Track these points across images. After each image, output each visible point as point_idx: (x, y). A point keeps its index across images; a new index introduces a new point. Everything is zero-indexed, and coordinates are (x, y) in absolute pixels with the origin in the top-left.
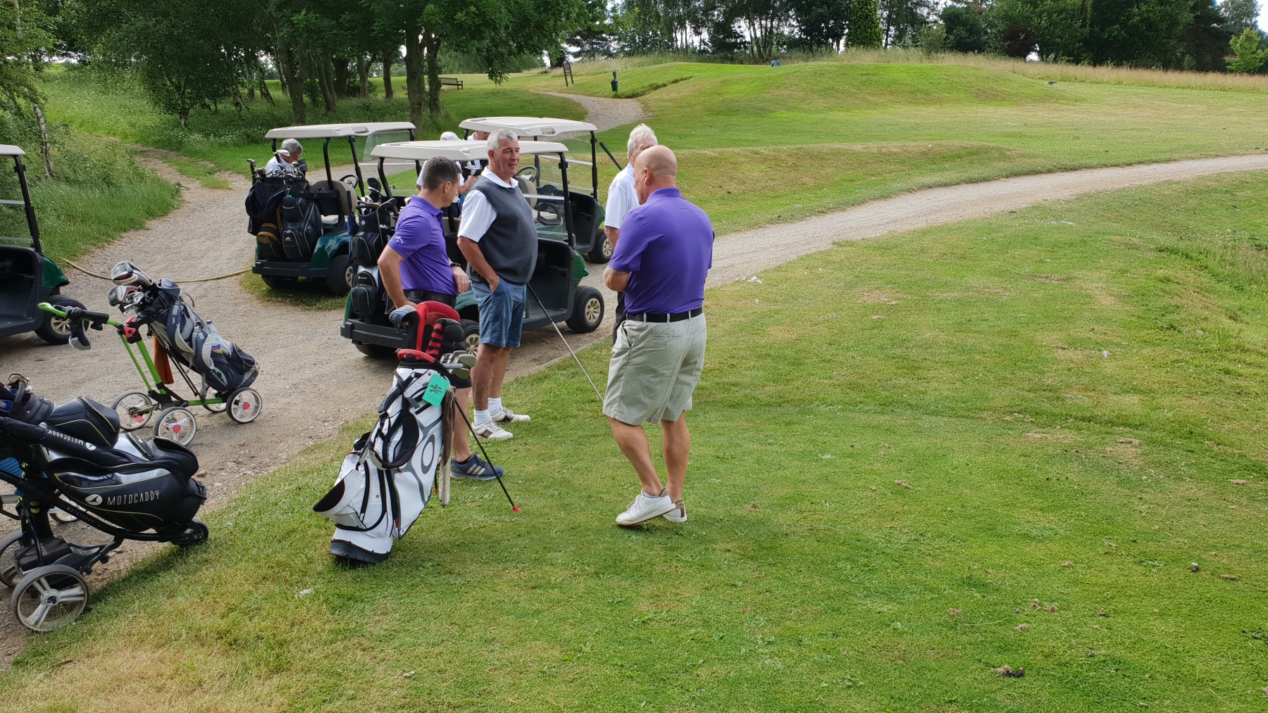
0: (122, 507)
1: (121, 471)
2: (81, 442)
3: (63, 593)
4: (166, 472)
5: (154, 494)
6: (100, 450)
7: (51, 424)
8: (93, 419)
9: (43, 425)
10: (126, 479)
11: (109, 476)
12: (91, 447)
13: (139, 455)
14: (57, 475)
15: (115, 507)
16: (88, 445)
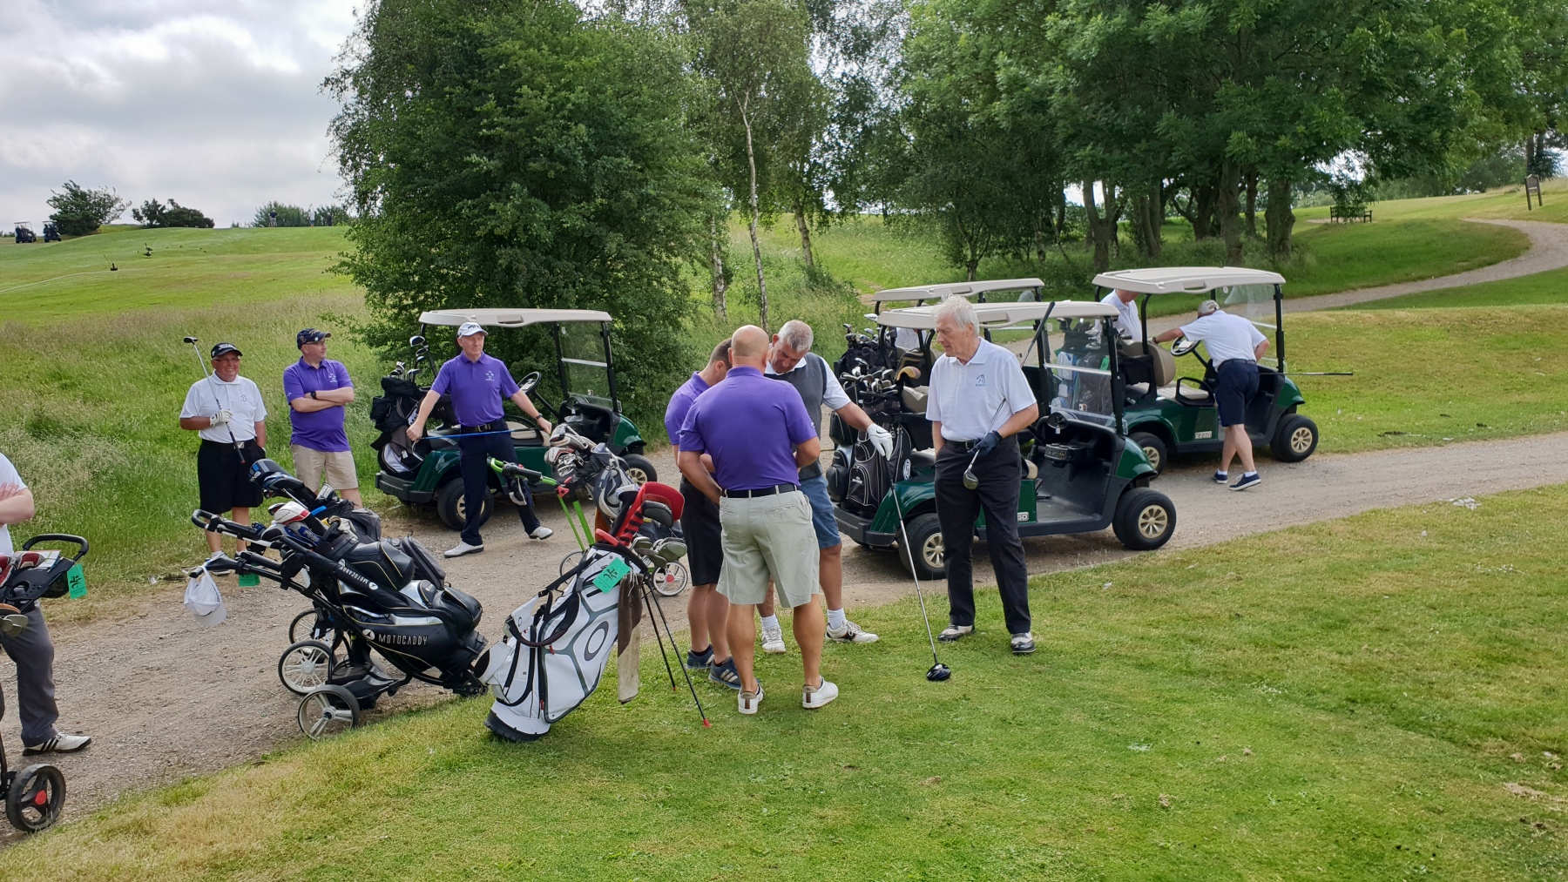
0: (392, 645)
1: (398, 613)
2: (366, 581)
3: (338, 712)
4: (439, 621)
5: (420, 640)
6: (381, 590)
7: (349, 561)
8: (382, 562)
9: (342, 563)
10: (400, 621)
11: (387, 615)
12: (373, 586)
13: (420, 601)
14: (345, 607)
15: (385, 644)
16: (371, 584)
